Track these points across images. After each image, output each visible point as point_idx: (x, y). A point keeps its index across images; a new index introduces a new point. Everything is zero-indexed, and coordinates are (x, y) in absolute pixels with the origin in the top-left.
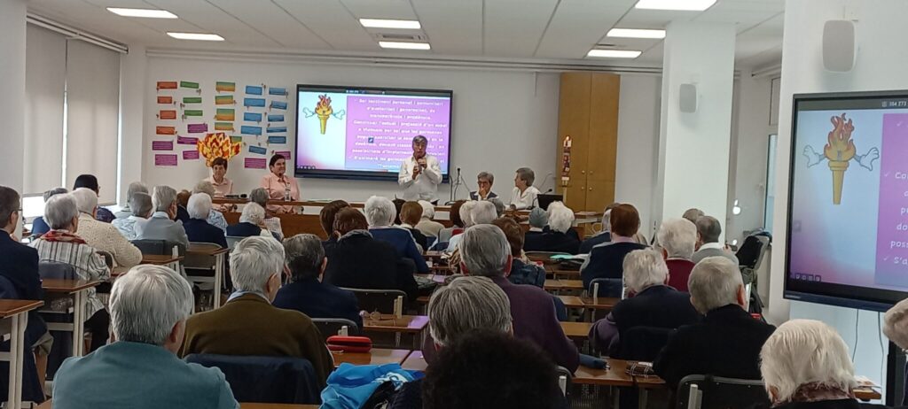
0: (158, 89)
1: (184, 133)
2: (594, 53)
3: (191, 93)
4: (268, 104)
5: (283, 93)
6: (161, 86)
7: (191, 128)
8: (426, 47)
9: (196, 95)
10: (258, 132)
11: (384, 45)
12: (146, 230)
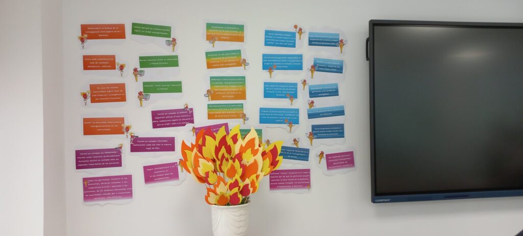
0: (82, 40)
1: (144, 128)
3: (156, 47)
4: (307, 63)
6: (90, 32)
7: (160, 119)
9: (166, 51)
10: (290, 118)
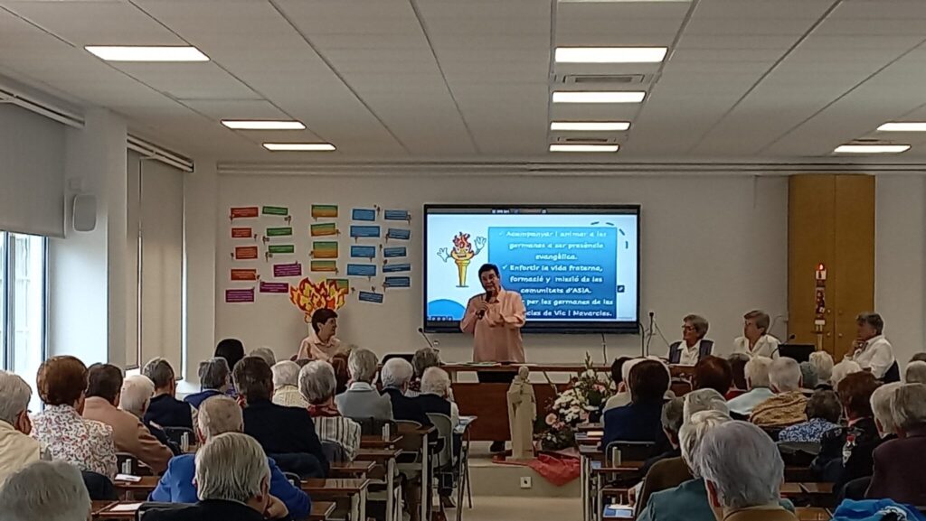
0: (232, 219)
1: (270, 278)
2: (845, 149)
3: (278, 222)
4: (383, 233)
5: (404, 216)
6: (236, 213)
7: (279, 270)
8: (612, 148)
9: (285, 225)
10: (371, 272)
11: (557, 148)
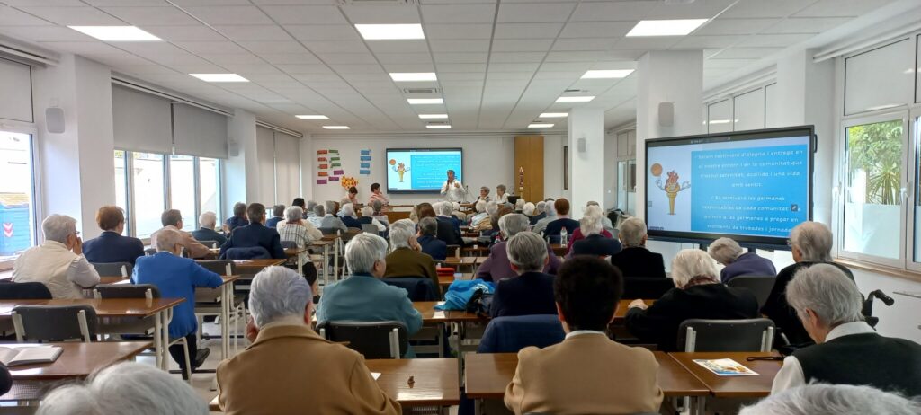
0: (318, 154)
1: (332, 175)
2: (531, 126)
3: (335, 155)
6: (320, 152)
7: (335, 173)
8: (449, 127)
9: (337, 156)
11: (429, 127)
12: (323, 223)
